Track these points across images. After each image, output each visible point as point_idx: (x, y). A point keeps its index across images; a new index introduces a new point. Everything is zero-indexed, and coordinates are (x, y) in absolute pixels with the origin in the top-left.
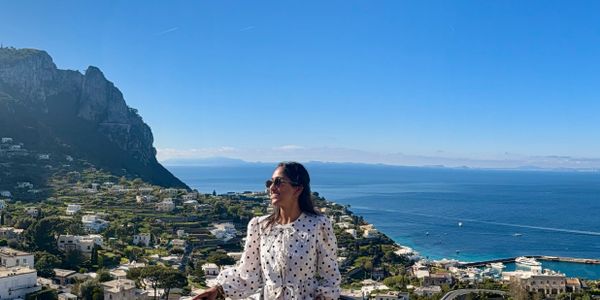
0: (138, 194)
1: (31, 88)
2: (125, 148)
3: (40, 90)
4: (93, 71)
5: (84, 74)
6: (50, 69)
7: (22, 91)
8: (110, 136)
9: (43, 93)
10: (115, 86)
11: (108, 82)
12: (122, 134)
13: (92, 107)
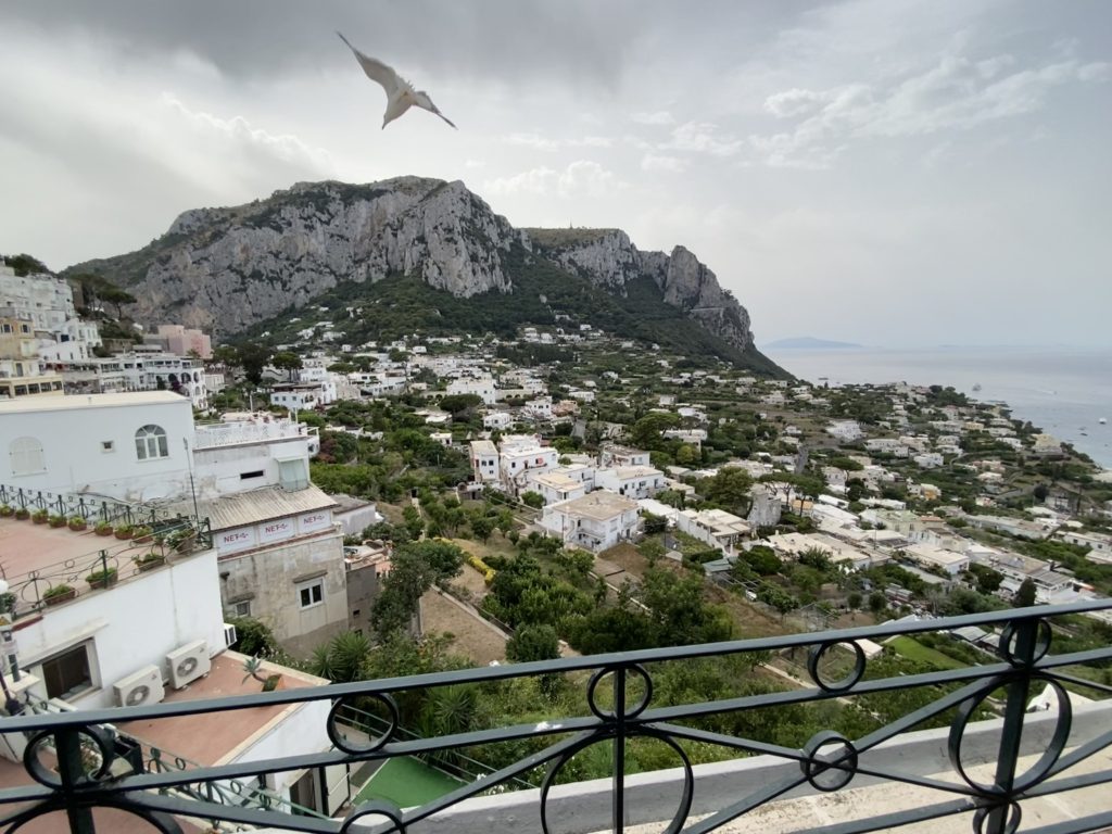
0: (738, 385)
1: (608, 272)
2: (717, 335)
3: (618, 273)
4: (679, 250)
5: (670, 255)
6: (627, 250)
7: (598, 274)
8: (701, 322)
9: (621, 277)
10: (708, 267)
11: (700, 265)
12: (713, 319)
13: (678, 290)
